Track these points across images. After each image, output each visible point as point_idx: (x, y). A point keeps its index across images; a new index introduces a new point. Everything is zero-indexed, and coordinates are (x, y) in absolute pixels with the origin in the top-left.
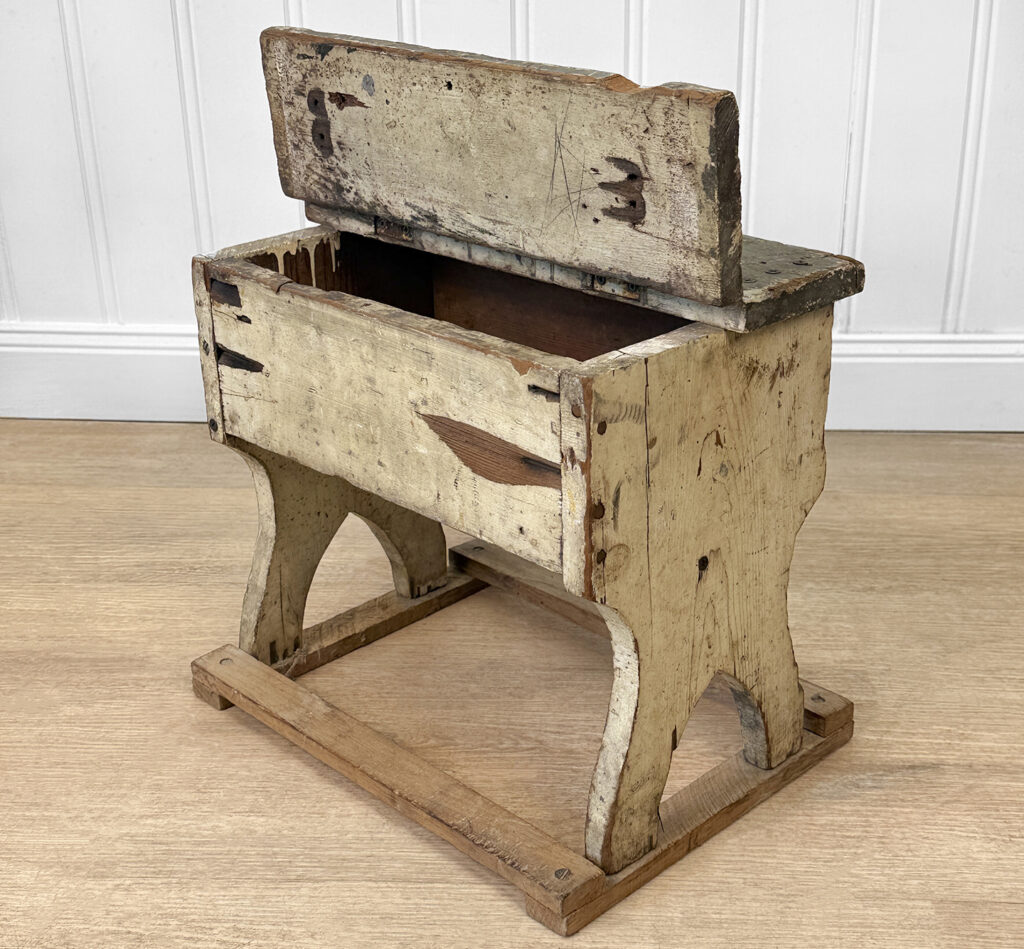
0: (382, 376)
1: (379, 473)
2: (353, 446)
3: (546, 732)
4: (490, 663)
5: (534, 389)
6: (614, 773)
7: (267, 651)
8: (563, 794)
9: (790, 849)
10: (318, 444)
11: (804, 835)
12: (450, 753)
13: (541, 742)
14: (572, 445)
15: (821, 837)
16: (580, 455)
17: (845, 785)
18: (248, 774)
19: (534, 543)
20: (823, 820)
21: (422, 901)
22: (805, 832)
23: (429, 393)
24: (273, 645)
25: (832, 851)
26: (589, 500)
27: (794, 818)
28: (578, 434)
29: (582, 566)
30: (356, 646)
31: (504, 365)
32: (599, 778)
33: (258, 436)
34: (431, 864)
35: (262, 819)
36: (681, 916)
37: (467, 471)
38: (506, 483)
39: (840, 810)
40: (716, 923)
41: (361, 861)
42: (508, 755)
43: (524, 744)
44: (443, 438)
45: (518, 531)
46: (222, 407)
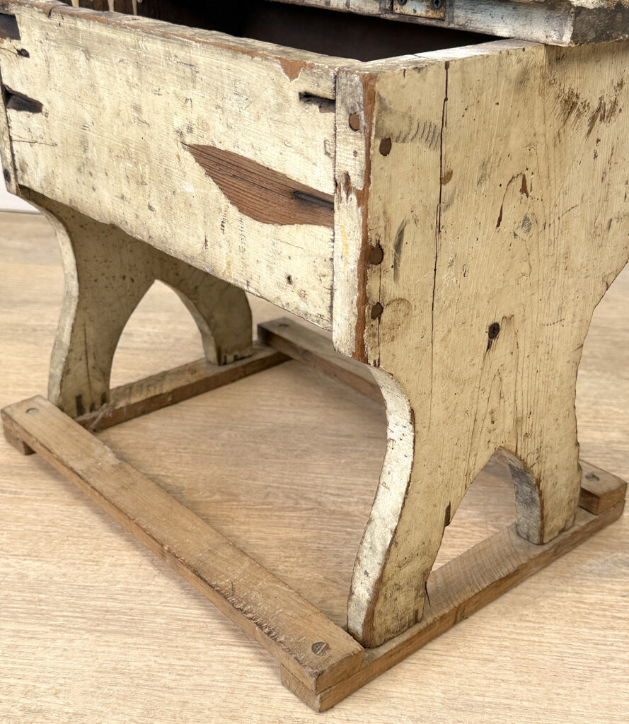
0: (148, 102)
1: (150, 218)
2: (125, 190)
3: (326, 493)
4: (283, 427)
5: (306, 97)
6: (380, 550)
7: (73, 403)
8: (335, 556)
9: (558, 628)
10: (94, 189)
11: (574, 613)
12: (232, 509)
13: (320, 503)
14: (348, 169)
15: (593, 617)
16: (357, 182)
17: (615, 563)
18: (35, 517)
19: (303, 295)
20: (592, 598)
21: (177, 662)
22: (575, 610)
23: (194, 117)
24: (79, 399)
25: (602, 633)
26: (365, 241)
27: (564, 594)
28: (355, 153)
29: (354, 320)
30: (163, 405)
31: (273, 69)
32: (365, 552)
33: (44, 185)
34: (195, 621)
35: (38, 564)
36: (443, 696)
37: (233, 210)
38: (273, 223)
39: (609, 589)
40: (479, 706)
41: (125, 614)
42: (287, 514)
43: (303, 504)
44: (210, 173)
45: (286, 280)
46: (13, 155)
